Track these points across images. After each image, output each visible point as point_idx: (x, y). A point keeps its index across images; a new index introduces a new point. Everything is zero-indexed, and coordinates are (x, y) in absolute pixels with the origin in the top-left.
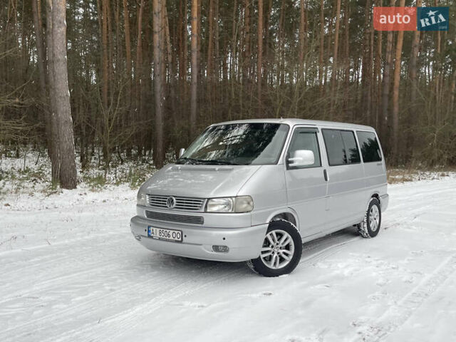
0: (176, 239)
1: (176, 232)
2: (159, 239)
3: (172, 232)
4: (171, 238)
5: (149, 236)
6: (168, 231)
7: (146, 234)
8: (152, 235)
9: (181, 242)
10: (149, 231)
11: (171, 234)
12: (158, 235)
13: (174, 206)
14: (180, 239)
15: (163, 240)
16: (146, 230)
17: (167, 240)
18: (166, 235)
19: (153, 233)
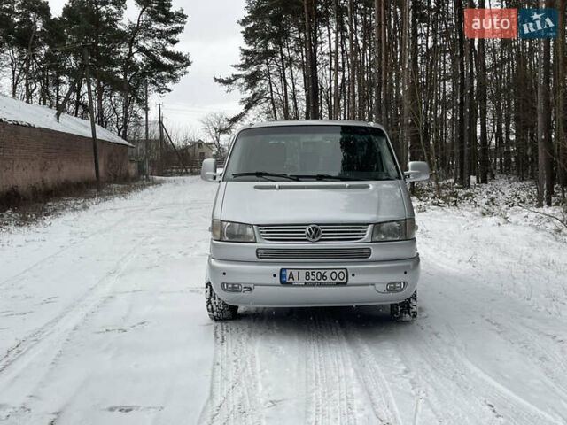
0: (338, 280)
1: (338, 272)
2: (306, 284)
3: (330, 272)
4: (329, 280)
6: (323, 272)
7: (277, 280)
8: (291, 280)
9: (345, 284)
10: (281, 276)
11: (328, 274)
12: (303, 279)
13: (320, 238)
14: (345, 280)
15: (313, 285)
16: (275, 276)
17: (320, 285)
18: (319, 278)
19: (293, 278)
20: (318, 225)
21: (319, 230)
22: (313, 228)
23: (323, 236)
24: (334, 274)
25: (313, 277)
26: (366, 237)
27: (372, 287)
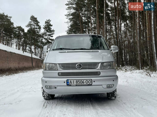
0: (88, 84)
2: (76, 85)
4: (85, 83)
5: (68, 85)
6: (82, 80)
7: (65, 84)
8: (71, 84)
10: (67, 82)
11: (85, 81)
12: (75, 83)
13: (81, 68)
14: (91, 84)
15: (79, 85)
16: (64, 82)
17: (82, 85)
18: (81, 83)
19: (71, 83)
20: (81, 63)
21: (81, 65)
22: (79, 64)
23: (82, 67)
24: (87, 81)
25: (79, 83)
26: (98, 67)
27: (101, 86)
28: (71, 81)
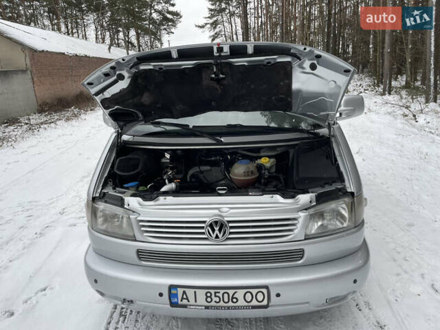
0: (254, 303)
2: (207, 307)
3: (242, 291)
5: (174, 305)
9: (266, 306)
13: (227, 236)
14: (265, 303)
16: (161, 295)
18: (226, 300)
19: (187, 299)
24: (249, 295)
25: (217, 300)
28: (184, 292)
